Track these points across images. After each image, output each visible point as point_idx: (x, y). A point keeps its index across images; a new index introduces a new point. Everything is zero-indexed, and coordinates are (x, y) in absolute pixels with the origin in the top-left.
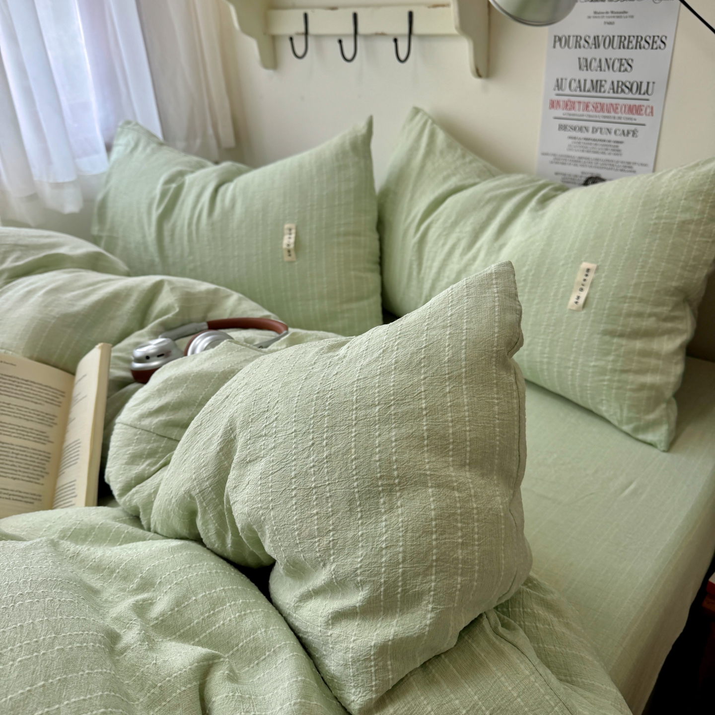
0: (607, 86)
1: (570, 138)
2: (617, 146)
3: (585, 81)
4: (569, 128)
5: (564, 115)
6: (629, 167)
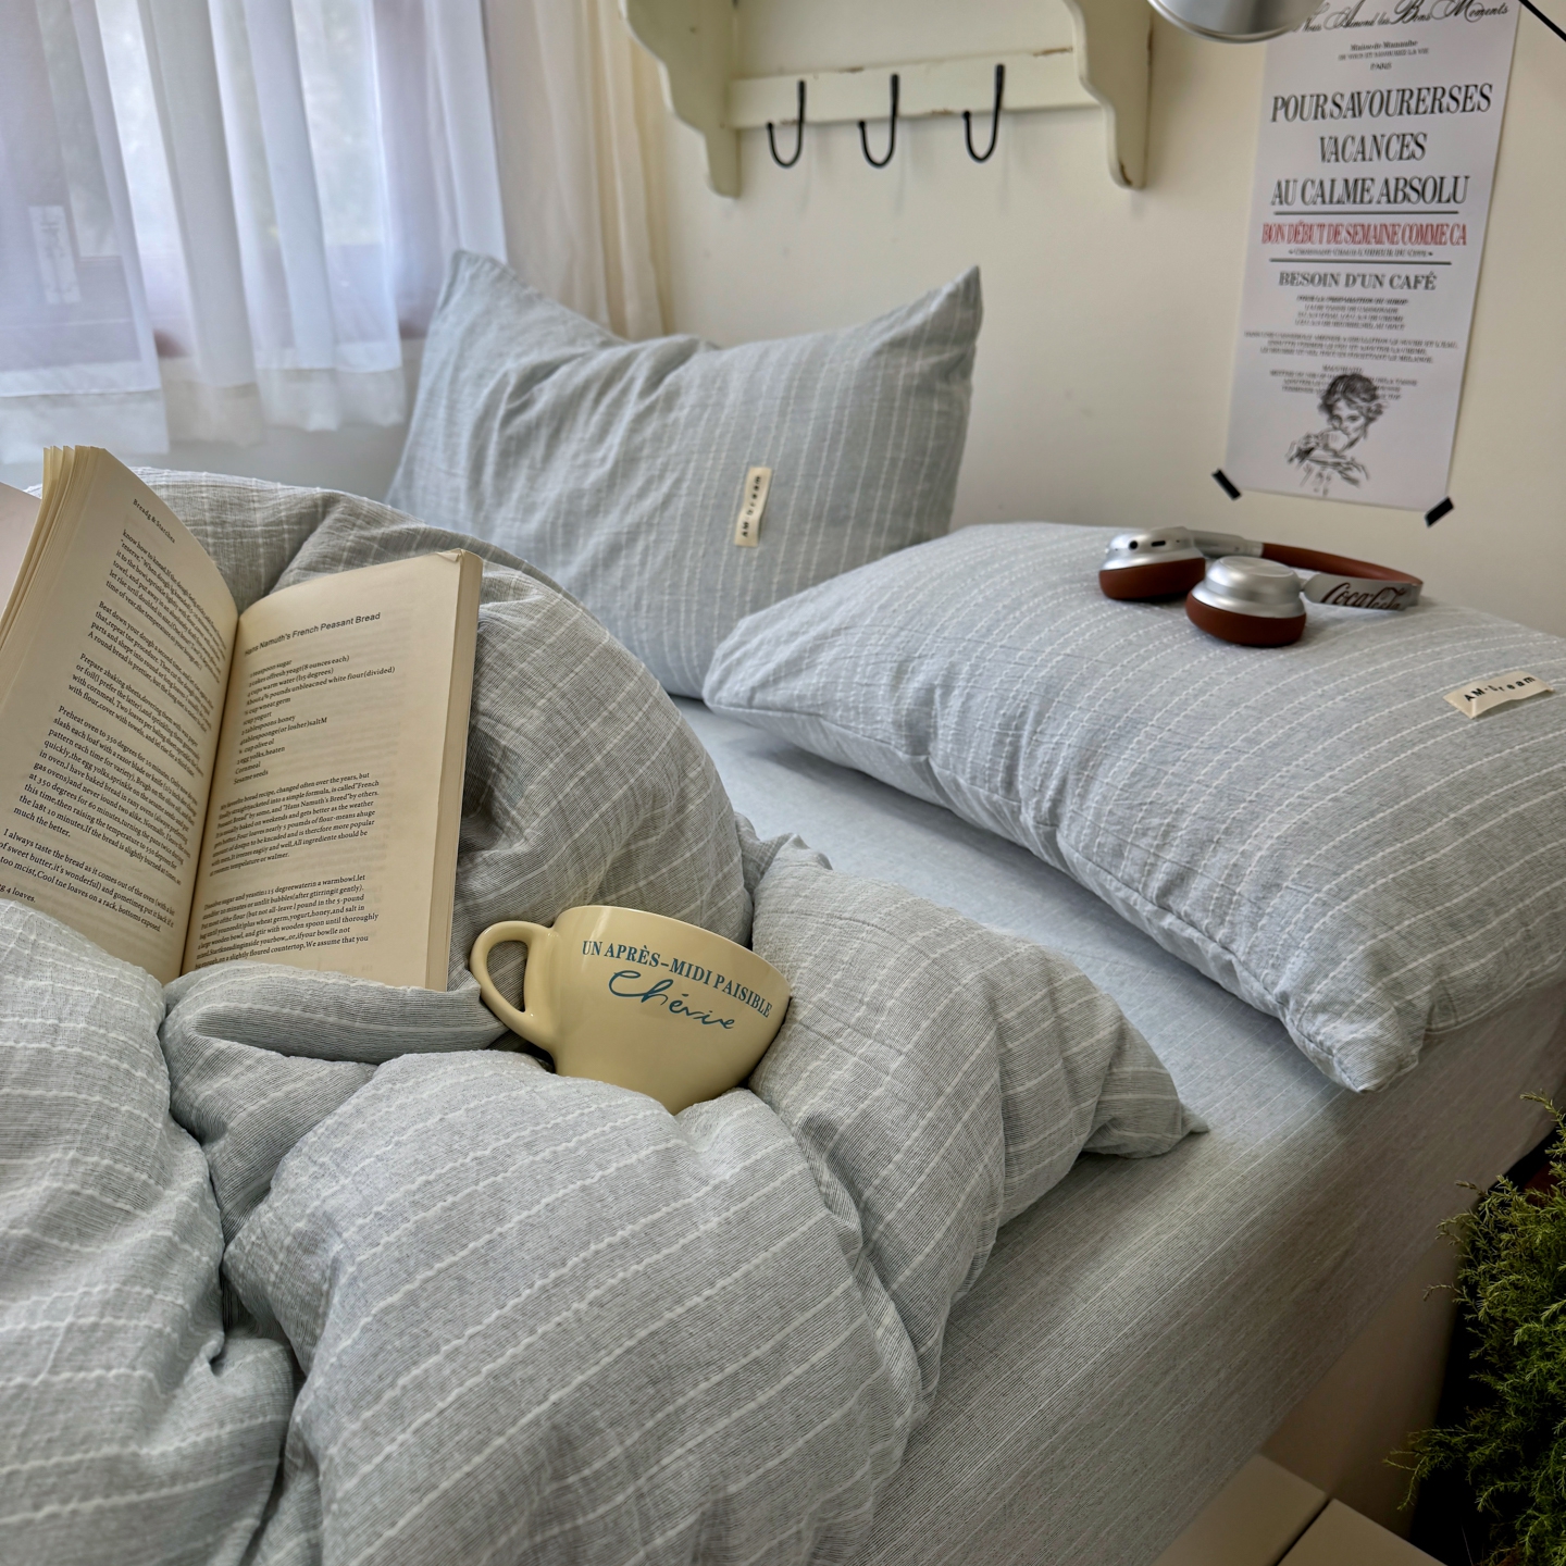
0: (1376, 190)
1: (1302, 298)
2: (1395, 311)
3: (1333, 181)
4: (1300, 279)
5: (1291, 252)
6: (1417, 351)
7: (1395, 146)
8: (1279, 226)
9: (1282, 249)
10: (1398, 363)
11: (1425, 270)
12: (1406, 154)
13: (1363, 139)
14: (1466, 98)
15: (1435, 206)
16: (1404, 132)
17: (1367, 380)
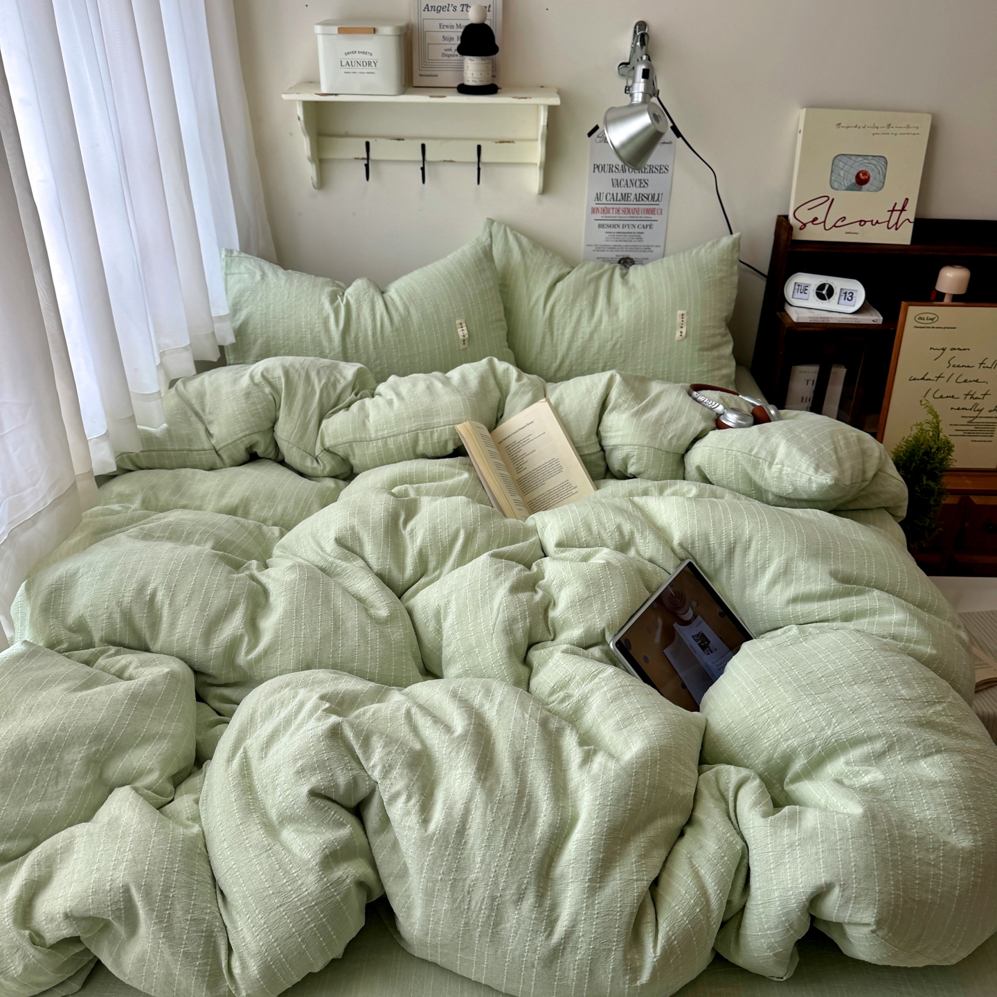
0: (632, 197)
1: (606, 232)
2: (640, 236)
3: (617, 194)
4: (606, 226)
5: (602, 217)
6: (648, 248)
7: (638, 183)
8: (597, 209)
9: (599, 216)
10: (642, 253)
11: (649, 223)
12: (642, 185)
13: (627, 180)
14: (661, 169)
15: (652, 203)
16: (640, 178)
17: (629, 258)
